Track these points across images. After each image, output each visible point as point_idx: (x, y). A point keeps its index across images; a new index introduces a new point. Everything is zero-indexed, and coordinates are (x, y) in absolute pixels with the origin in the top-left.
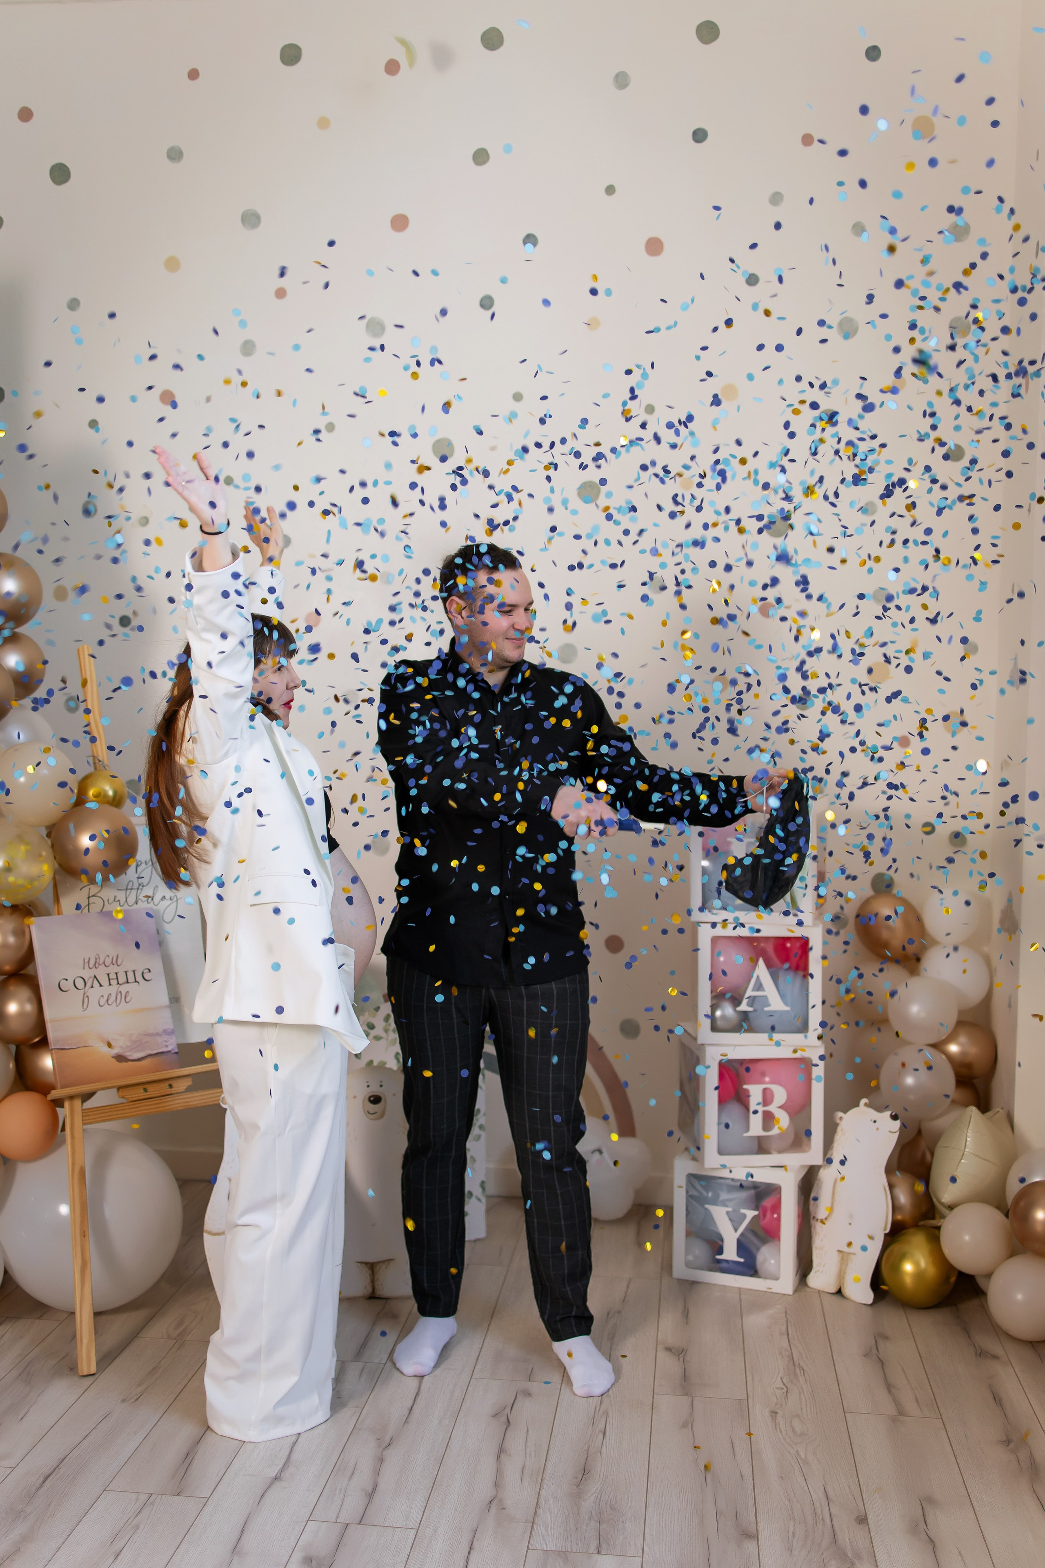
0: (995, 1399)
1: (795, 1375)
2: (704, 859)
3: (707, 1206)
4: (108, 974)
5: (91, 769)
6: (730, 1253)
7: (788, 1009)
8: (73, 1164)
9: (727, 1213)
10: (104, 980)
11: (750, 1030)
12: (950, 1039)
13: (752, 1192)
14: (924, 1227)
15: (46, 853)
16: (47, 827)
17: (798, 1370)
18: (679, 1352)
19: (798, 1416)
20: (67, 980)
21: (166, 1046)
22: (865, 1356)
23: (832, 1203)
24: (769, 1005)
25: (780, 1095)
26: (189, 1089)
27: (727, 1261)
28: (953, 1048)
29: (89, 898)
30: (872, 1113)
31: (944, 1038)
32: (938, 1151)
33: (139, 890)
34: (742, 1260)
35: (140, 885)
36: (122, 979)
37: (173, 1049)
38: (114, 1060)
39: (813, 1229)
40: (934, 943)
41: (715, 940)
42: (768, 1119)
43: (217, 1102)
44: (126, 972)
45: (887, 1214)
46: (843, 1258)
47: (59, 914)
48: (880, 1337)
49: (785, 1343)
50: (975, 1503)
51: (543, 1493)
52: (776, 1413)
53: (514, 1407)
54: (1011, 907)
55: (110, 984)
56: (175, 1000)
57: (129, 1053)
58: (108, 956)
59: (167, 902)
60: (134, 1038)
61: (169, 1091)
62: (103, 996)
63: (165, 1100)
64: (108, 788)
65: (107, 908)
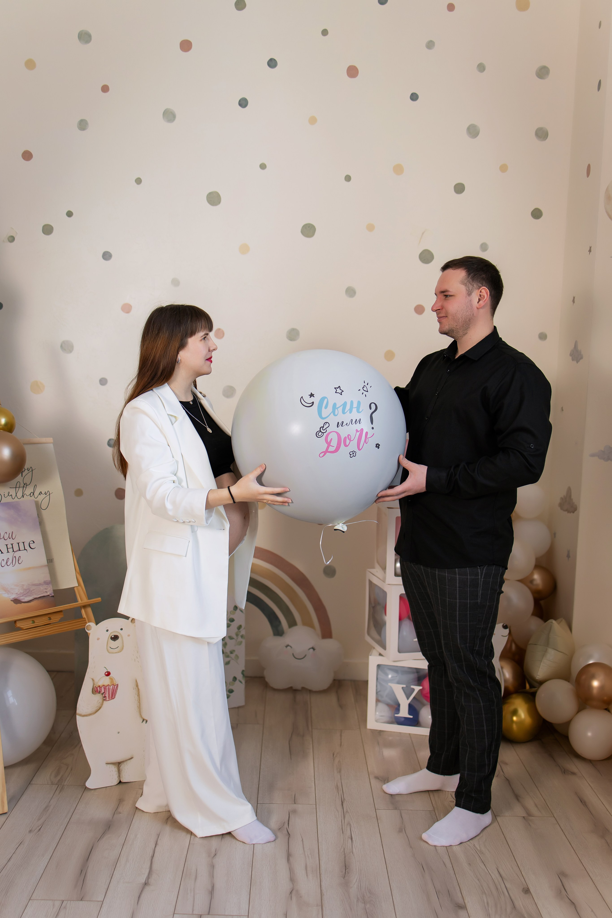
0: (581, 802)
3: (388, 684)
4: (7, 545)
6: (404, 712)
9: (403, 688)
10: (4, 550)
14: (524, 693)
21: (46, 592)
26: (61, 620)
27: (401, 718)
31: (528, 575)
33: (24, 488)
34: (411, 717)
35: (25, 484)
36: (16, 548)
37: (51, 594)
38: (12, 602)
44: (18, 543)
50: (590, 874)
51: (323, 884)
53: (290, 823)
54: (570, 496)
55: (8, 552)
56: (50, 561)
57: (22, 598)
58: (6, 533)
59: (43, 496)
60: (25, 587)
61: (49, 622)
62: (3, 560)
63: (46, 628)
64: (3, 420)
65: (4, 500)
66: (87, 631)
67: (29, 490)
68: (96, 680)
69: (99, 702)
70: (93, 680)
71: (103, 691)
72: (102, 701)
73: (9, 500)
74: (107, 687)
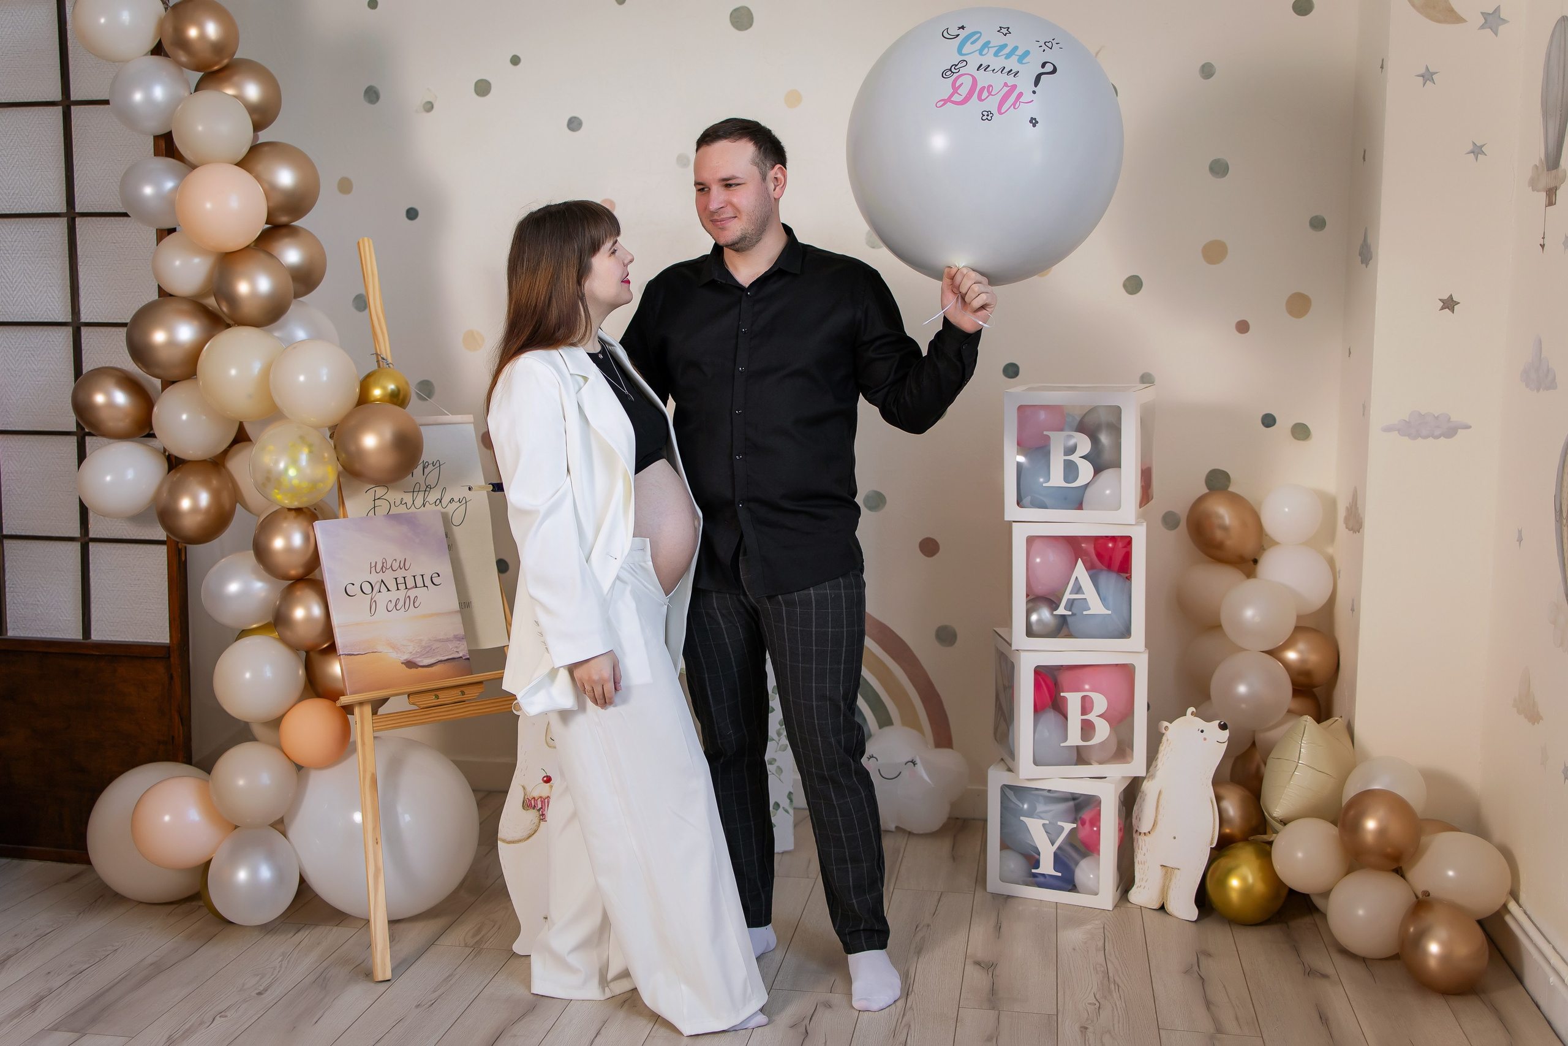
0: (1320, 1018)
1: (1110, 991)
2: (1018, 454)
3: (1022, 818)
4: (396, 579)
5: (375, 367)
6: (1047, 867)
7: (1110, 612)
8: (365, 771)
9: (1044, 825)
10: (392, 585)
11: (1070, 635)
12: (1288, 644)
13: (1071, 803)
14: (1255, 842)
15: (328, 454)
16: (330, 428)
17: (1112, 986)
18: (988, 966)
19: (1109, 1032)
20: (353, 584)
21: (457, 652)
22: (1186, 972)
23: (1156, 816)
24: (1090, 609)
25: (1100, 703)
26: (481, 697)
27: (1043, 875)
28: (1292, 655)
29: (374, 500)
30: (1199, 723)
31: (1281, 644)
32: (1269, 762)
33: (427, 493)
34: (1059, 874)
35: (427, 487)
36: (411, 583)
37: (464, 656)
38: (404, 666)
39: (1135, 844)
40: (1274, 543)
41: (1031, 540)
42: (1087, 728)
43: (510, 709)
44: (414, 576)
45: (1214, 828)
46: (1166, 872)
47: (344, 517)
48: (1203, 954)
49: (1100, 958)
52: (1086, 1028)
54: (1356, 504)
55: (398, 589)
56: (465, 605)
57: (419, 659)
58: (395, 560)
59: (455, 505)
60: (423, 644)
61: (462, 698)
62: (391, 601)
63: (455, 707)
64: (392, 387)
65: (394, 511)
66: (515, 712)
67: (433, 496)
68: (529, 789)
69: (533, 823)
70: (524, 788)
71: (540, 806)
72: (538, 821)
73: (402, 510)
74: (546, 800)
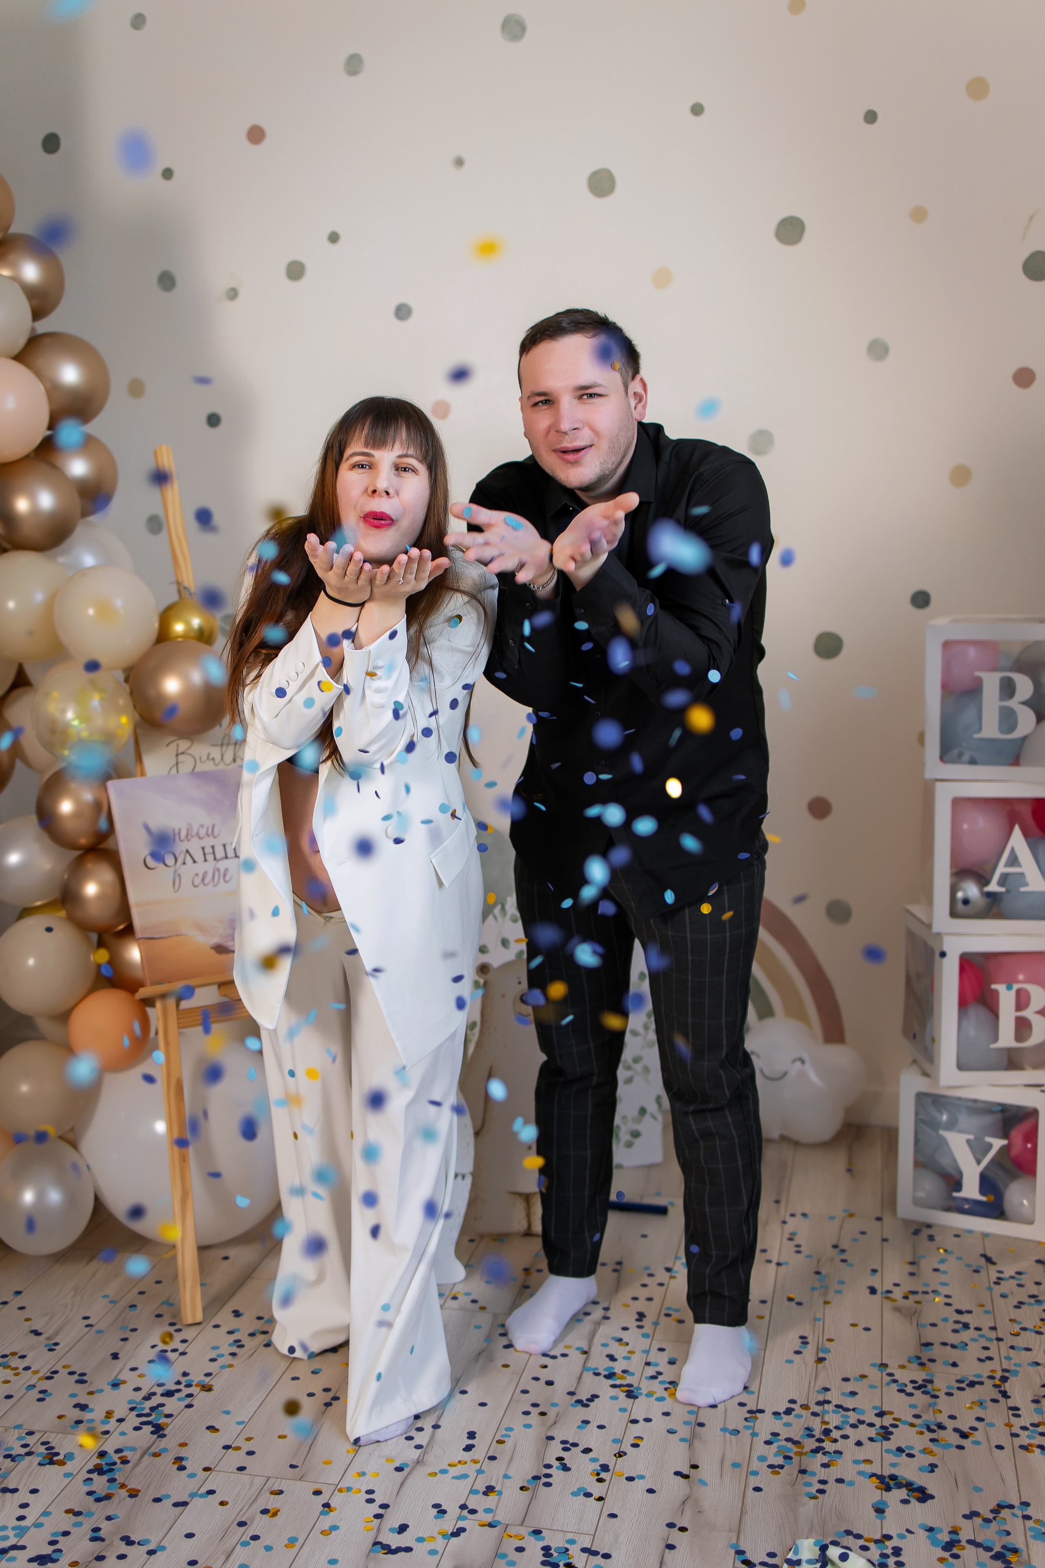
2: (942, 699)
3: (940, 1132)
5: (176, 598)
6: (971, 1190)
8: (168, 1075)
9: (968, 1140)
10: (198, 856)
11: (1001, 916)
15: (123, 701)
16: (125, 670)
18: (911, 1314)
20: (152, 856)
24: (1026, 885)
25: (1038, 997)
27: (966, 1200)
29: (177, 755)
34: (985, 1199)
36: (220, 852)
38: (213, 951)
41: (956, 802)
42: (1023, 1027)
44: (224, 846)
47: (142, 776)
55: (206, 860)
58: (202, 825)
62: (197, 875)
64: (196, 622)
65: (200, 768)
73: (209, 767)
